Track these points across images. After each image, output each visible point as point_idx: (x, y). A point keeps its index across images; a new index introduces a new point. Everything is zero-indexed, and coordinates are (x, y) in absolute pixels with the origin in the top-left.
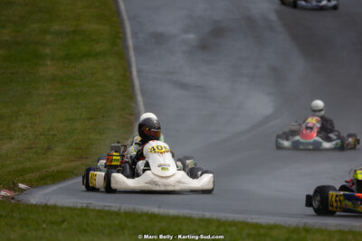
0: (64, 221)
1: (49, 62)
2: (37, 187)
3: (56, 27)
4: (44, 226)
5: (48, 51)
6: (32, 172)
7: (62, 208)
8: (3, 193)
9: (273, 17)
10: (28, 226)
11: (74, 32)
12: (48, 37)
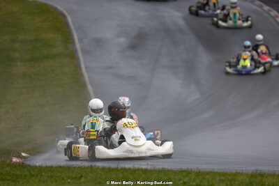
0: (81, 176)
1: (19, 64)
2: (34, 155)
3: (21, 37)
4: (69, 181)
5: (17, 55)
7: (74, 168)
8: (14, 160)
10: (56, 181)
11: (36, 40)
12: (17, 45)
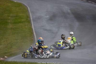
1: (10, 24)
2: (10, 57)
3: (11, 15)
5: (9, 21)
6: (8, 53)
7: (19, 62)
8: (1, 59)
9: (69, 11)
11: (16, 16)
12: (10, 18)
